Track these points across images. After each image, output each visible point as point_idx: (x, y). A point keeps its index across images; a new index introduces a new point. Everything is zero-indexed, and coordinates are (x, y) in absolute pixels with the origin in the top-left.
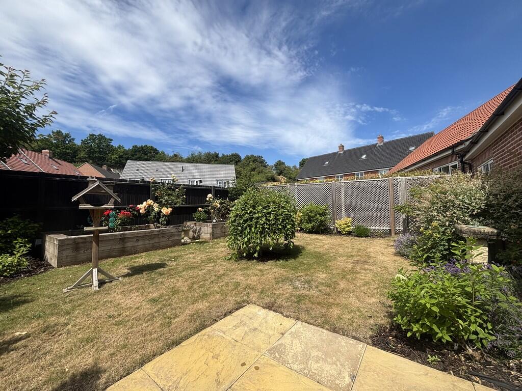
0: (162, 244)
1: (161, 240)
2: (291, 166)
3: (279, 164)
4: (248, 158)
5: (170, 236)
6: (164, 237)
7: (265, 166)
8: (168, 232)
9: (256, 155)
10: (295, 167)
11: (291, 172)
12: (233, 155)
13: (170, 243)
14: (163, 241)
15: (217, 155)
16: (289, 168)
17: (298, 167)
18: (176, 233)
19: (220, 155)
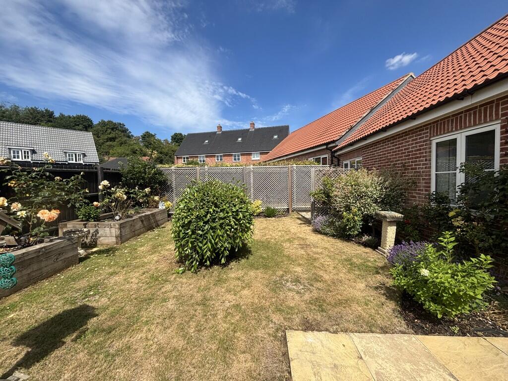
0: (45, 270)
1: (43, 264)
2: (162, 140)
3: (147, 137)
4: (103, 124)
5: (59, 254)
6: (47, 258)
7: (129, 137)
8: (55, 248)
9: (115, 121)
10: (166, 141)
11: (161, 145)
12: (78, 117)
13: (59, 264)
14: (47, 265)
15: (51, 115)
16: (159, 141)
17: (170, 141)
18: (70, 247)
19: (57, 115)
